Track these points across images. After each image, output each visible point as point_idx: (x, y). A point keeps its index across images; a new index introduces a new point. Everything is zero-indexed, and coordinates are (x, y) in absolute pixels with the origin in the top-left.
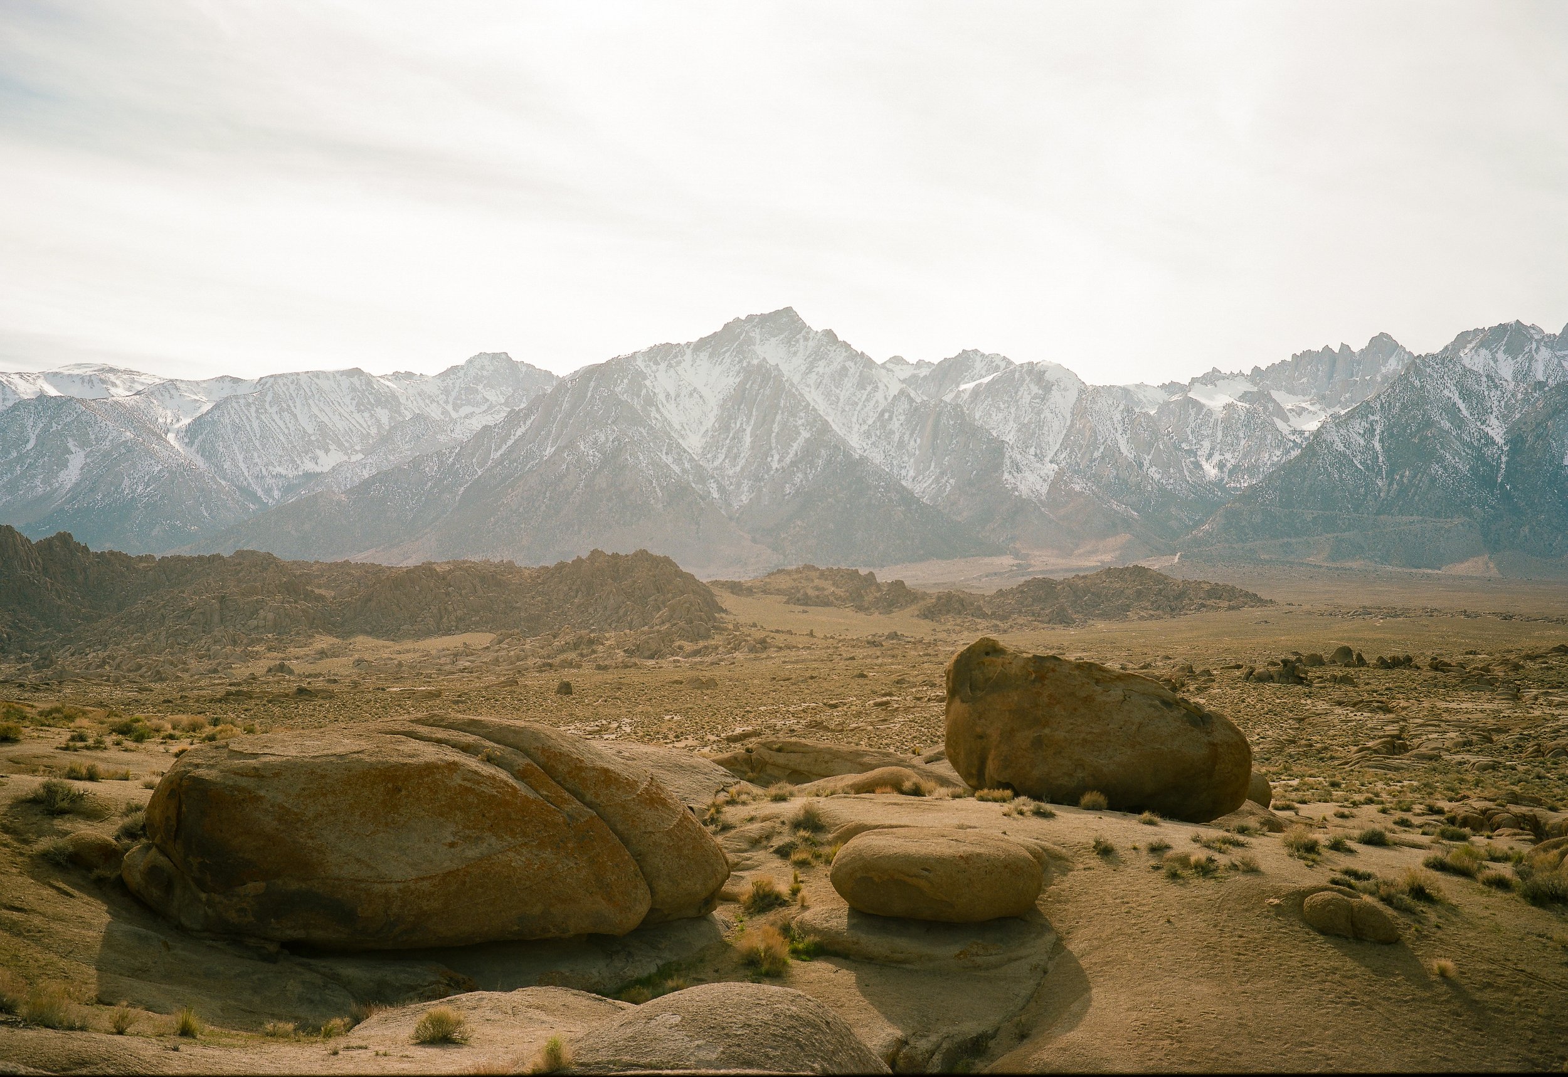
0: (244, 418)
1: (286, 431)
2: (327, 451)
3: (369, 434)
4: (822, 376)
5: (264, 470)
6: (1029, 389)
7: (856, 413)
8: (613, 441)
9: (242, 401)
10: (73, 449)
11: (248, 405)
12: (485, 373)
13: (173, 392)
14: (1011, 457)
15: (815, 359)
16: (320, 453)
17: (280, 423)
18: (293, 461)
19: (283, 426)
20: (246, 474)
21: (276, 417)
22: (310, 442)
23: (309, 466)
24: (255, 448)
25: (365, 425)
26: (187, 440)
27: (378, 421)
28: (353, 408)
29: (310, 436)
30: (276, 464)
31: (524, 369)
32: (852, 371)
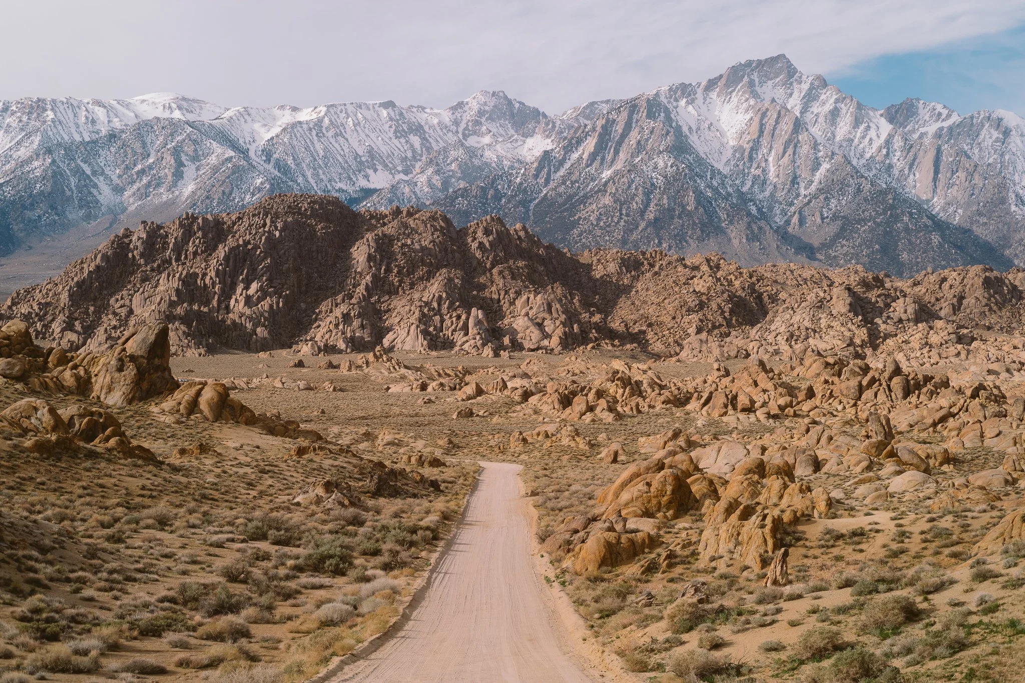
0: (308, 141)
1: (342, 153)
2: (375, 170)
3: (406, 157)
4: (817, 115)
5: (329, 185)
6: (990, 133)
7: (853, 148)
8: (672, 167)
9: (305, 126)
10: (186, 163)
11: (310, 129)
12: (487, 108)
13: (247, 117)
14: (1014, 192)
15: (808, 100)
16: (370, 172)
17: (337, 145)
18: (350, 179)
19: (339, 149)
20: (315, 188)
21: (333, 141)
22: (361, 163)
23: (363, 183)
24: (320, 167)
25: (402, 150)
26: (264, 158)
27: (412, 146)
28: (391, 134)
29: (360, 157)
30: (338, 180)
31: (517, 105)
32: (844, 111)
